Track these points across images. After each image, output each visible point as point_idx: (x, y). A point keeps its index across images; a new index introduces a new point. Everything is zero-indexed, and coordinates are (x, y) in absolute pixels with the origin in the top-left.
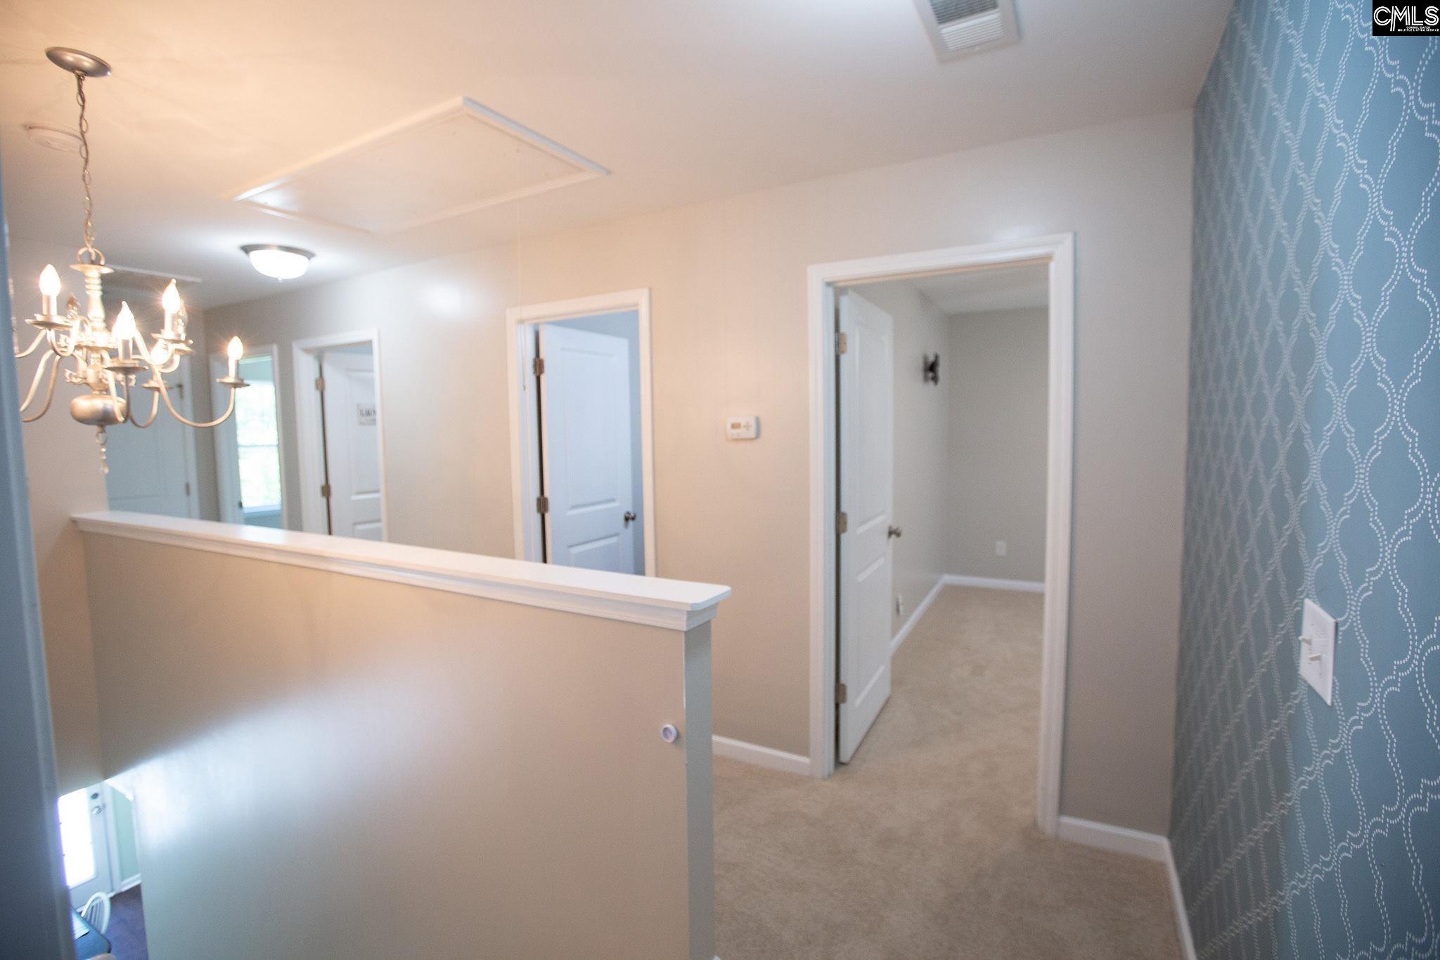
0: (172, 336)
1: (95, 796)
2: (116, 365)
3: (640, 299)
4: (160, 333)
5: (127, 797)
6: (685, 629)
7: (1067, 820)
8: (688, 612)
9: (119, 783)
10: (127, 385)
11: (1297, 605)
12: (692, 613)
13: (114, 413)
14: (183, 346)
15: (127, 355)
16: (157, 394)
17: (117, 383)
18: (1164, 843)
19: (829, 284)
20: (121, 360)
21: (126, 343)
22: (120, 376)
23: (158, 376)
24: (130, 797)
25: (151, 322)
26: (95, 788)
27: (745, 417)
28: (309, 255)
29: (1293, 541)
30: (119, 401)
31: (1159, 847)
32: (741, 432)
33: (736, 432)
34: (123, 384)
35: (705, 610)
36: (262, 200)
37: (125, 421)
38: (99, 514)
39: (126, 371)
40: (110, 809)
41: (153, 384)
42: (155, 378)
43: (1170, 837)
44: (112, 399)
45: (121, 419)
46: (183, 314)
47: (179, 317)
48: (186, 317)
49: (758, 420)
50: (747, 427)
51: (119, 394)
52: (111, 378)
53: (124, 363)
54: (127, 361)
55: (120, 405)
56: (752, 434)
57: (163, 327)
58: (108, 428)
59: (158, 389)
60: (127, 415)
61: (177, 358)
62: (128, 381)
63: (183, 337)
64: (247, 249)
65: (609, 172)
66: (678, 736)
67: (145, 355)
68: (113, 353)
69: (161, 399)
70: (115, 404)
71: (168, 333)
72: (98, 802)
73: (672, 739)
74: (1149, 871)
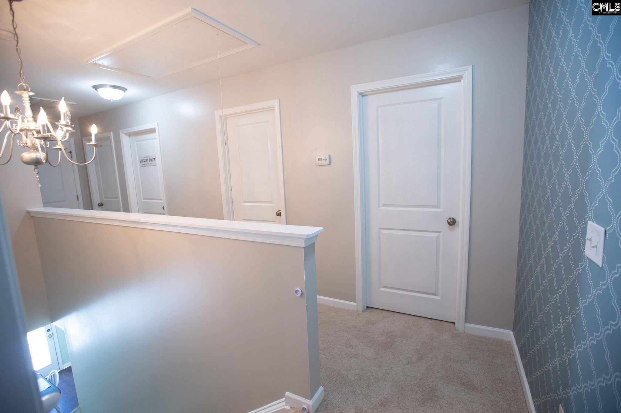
0: (64, 123)
1: (49, 330)
2: (39, 136)
3: (275, 103)
4: (59, 122)
5: (62, 329)
6: (304, 247)
7: (468, 325)
8: (305, 239)
9: (58, 323)
10: (46, 147)
11: (583, 224)
12: (307, 239)
13: (41, 159)
14: (69, 128)
15: (44, 132)
16: (60, 151)
17: (41, 146)
18: (511, 333)
19: (360, 94)
20: (42, 134)
21: (43, 126)
22: (43, 142)
23: (59, 143)
24: (63, 329)
25: (55, 117)
26: (48, 327)
27: (324, 155)
28: (124, 90)
29: (582, 196)
30: (43, 154)
31: (509, 335)
32: (323, 162)
33: (320, 162)
34: (44, 146)
35: (312, 238)
36: (100, 62)
37: (46, 162)
38: (39, 208)
39: (45, 139)
40: (55, 336)
41: (57, 147)
42: (59, 144)
43: (513, 331)
44: (39, 153)
45: (44, 161)
46: (69, 113)
47: (67, 115)
48: (70, 115)
49: (330, 156)
50: (325, 159)
51: (43, 150)
52: (38, 143)
53: (44, 135)
54: (45, 134)
55: (43, 156)
56: (327, 162)
57: (60, 120)
58: (38, 166)
59: (60, 149)
60: (47, 160)
61: (68, 135)
62: (46, 145)
63: (70, 124)
64: (96, 87)
65: (259, 44)
66: (302, 293)
67: (53, 132)
68: (38, 132)
69: (62, 153)
70: (41, 155)
71: (62, 122)
72: (50, 333)
73: (300, 294)
74: (504, 346)
